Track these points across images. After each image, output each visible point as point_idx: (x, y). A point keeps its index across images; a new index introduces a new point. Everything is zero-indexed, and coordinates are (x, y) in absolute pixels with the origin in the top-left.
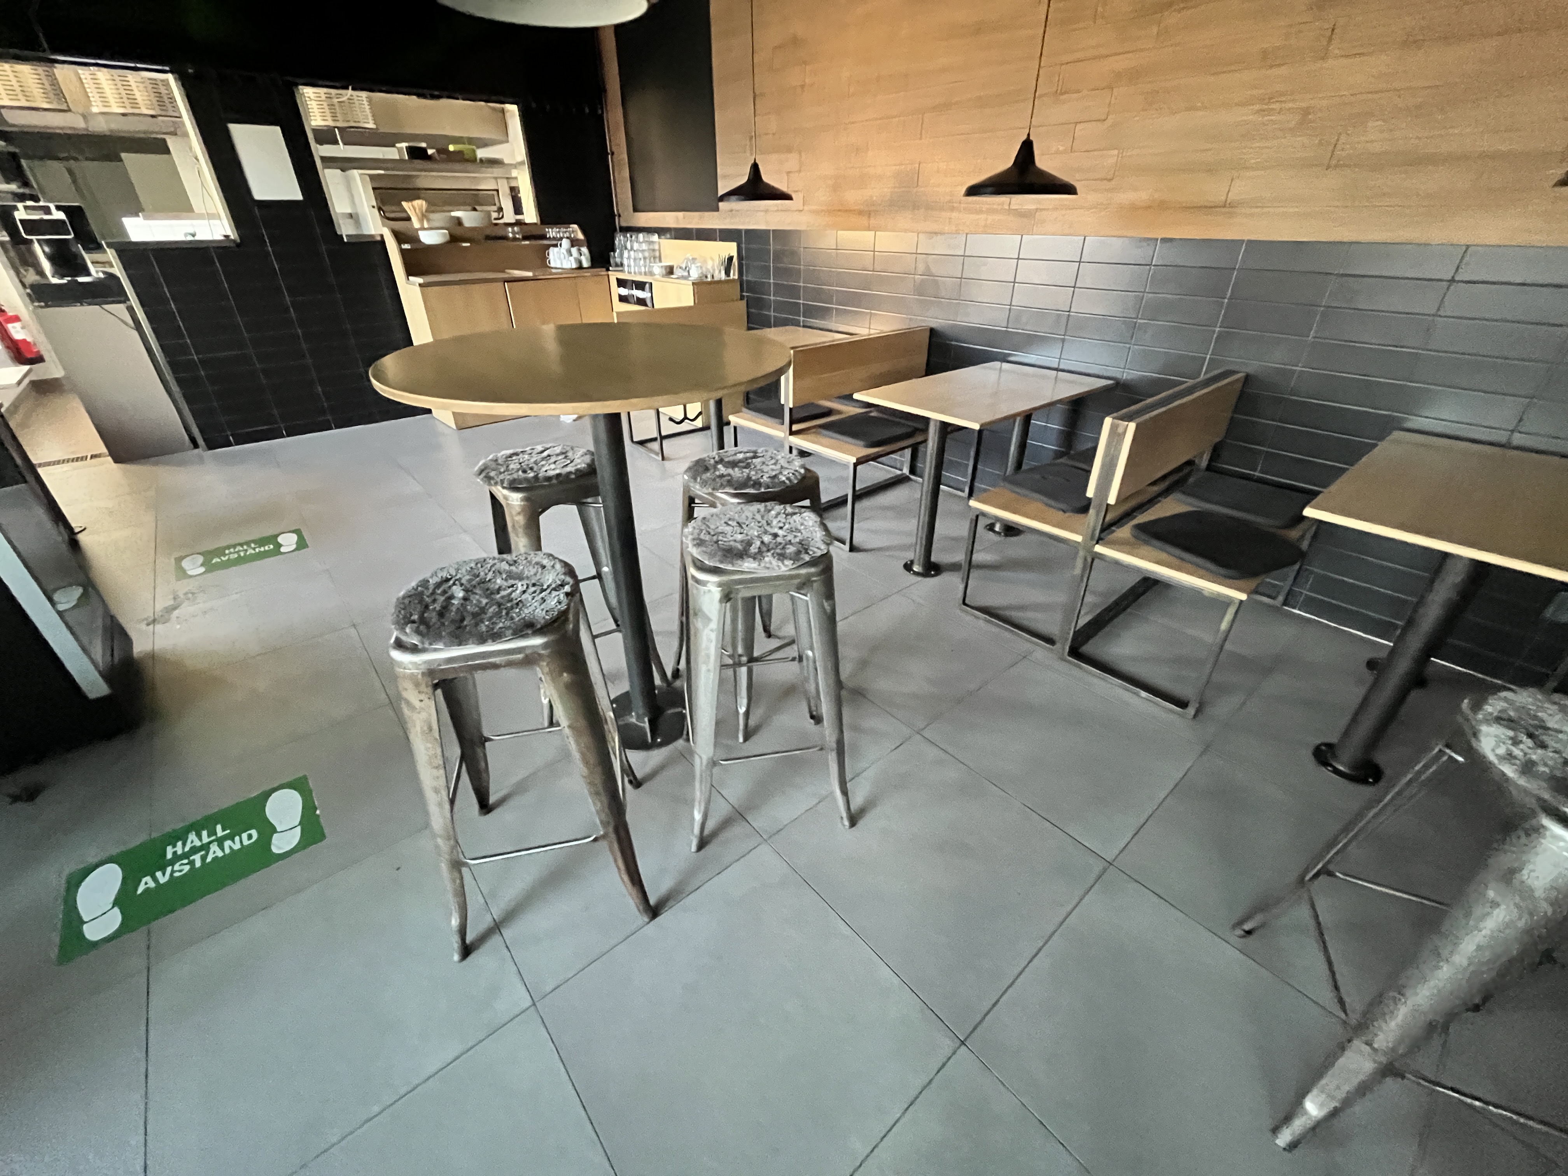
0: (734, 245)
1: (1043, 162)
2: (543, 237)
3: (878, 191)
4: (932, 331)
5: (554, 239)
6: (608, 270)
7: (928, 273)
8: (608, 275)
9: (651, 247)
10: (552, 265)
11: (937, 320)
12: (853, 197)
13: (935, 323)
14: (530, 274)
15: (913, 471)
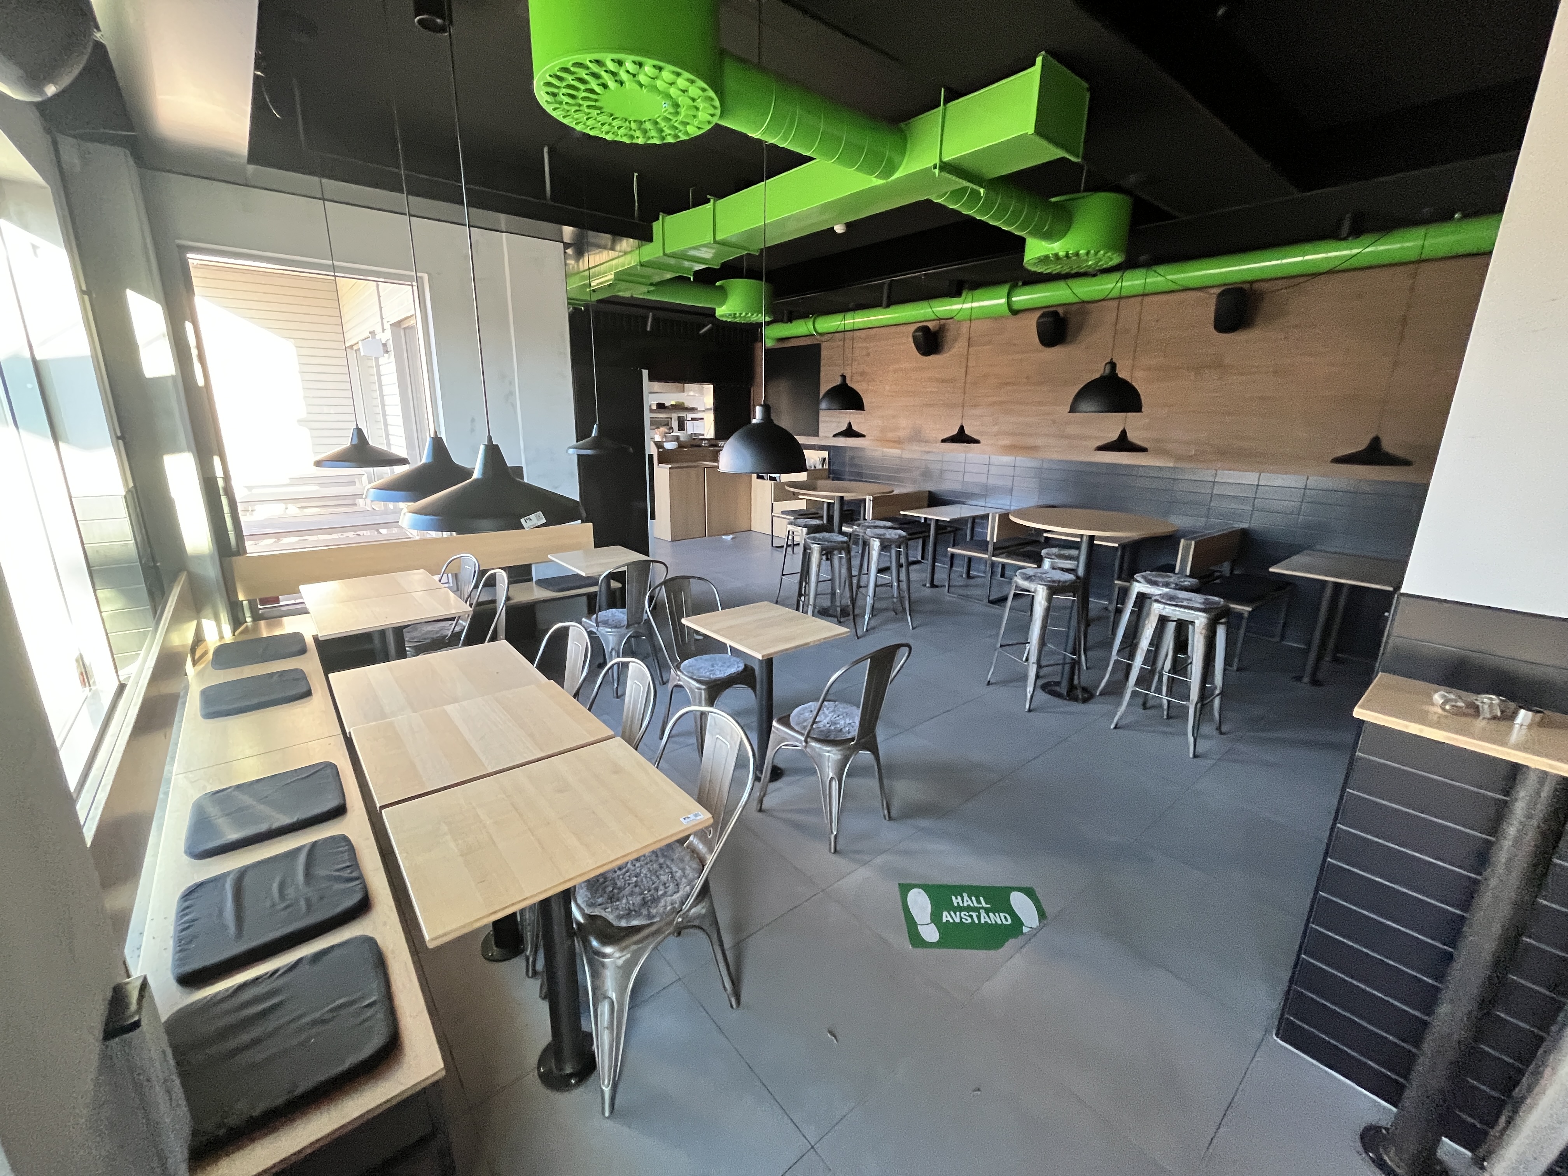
0: (827, 453)
1: (967, 431)
2: (716, 446)
3: (902, 434)
4: (930, 492)
7: (927, 468)
11: (931, 487)
12: (890, 435)
13: (929, 489)
15: (923, 558)
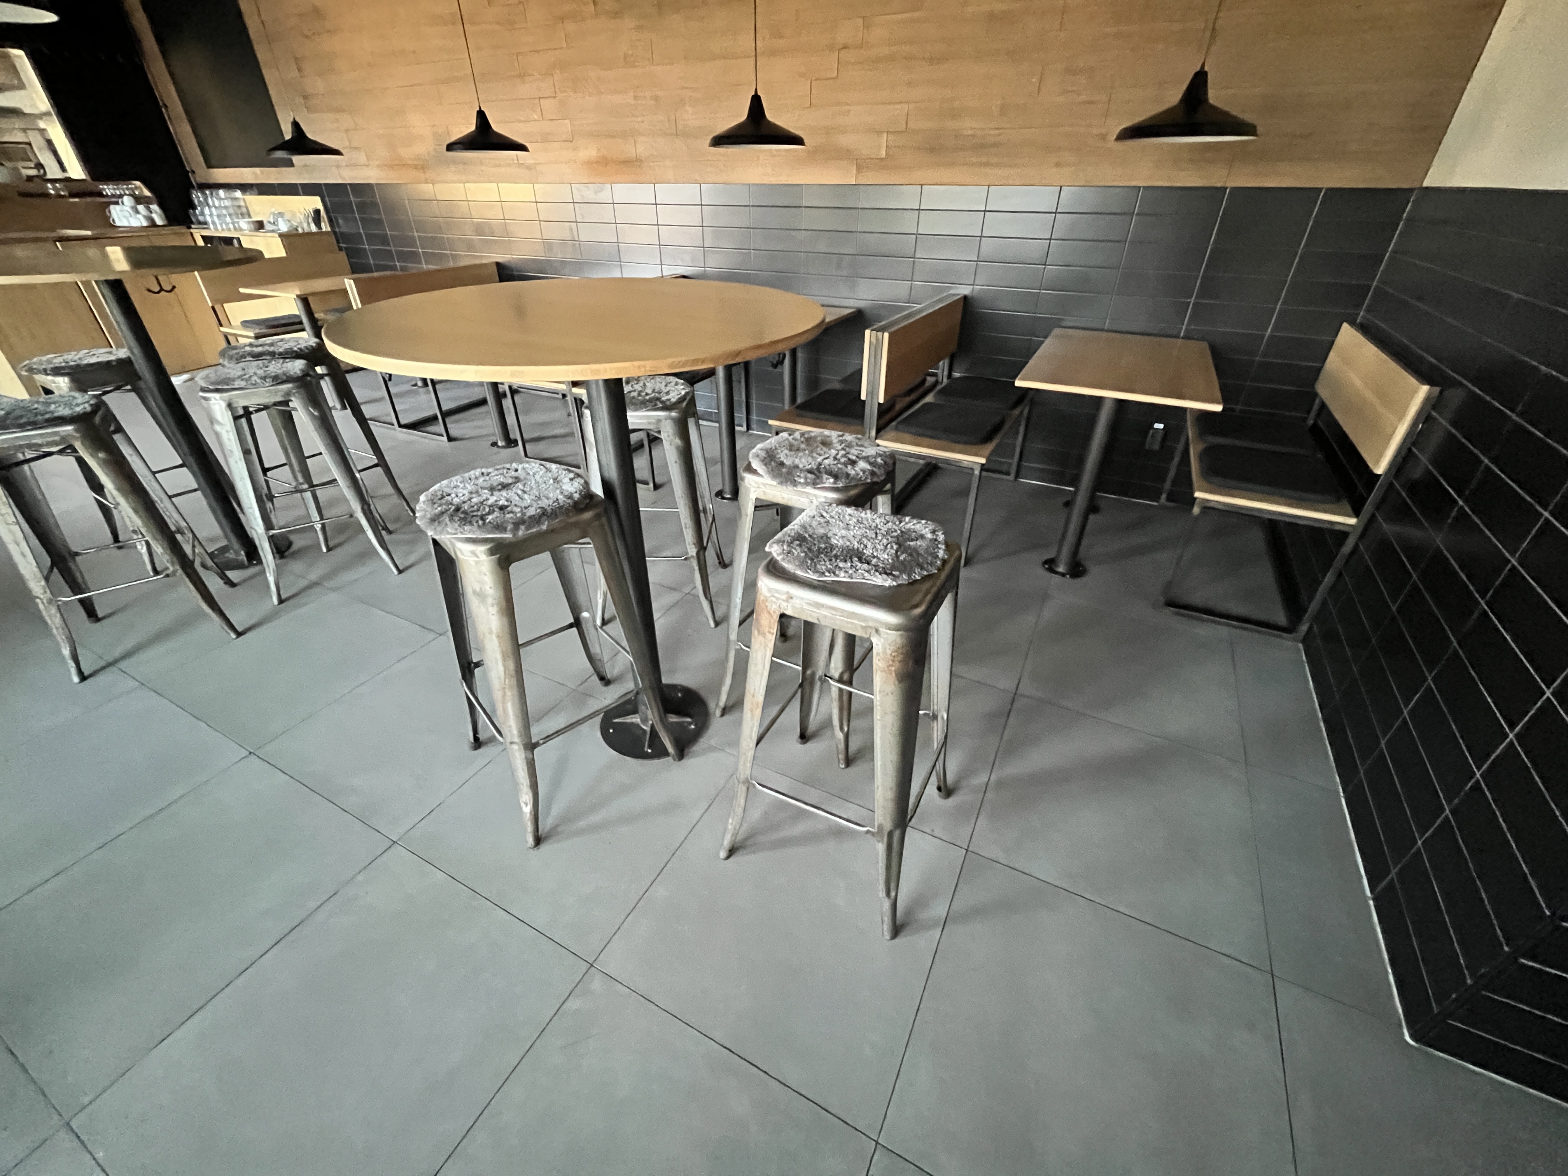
0: (319, 198)
4: (498, 264)
5: (113, 196)
6: (190, 228)
8: (192, 234)
9: (236, 203)
10: (118, 223)
12: (406, 153)
13: (499, 259)
14: (89, 233)
